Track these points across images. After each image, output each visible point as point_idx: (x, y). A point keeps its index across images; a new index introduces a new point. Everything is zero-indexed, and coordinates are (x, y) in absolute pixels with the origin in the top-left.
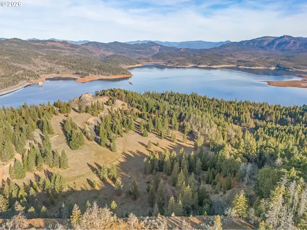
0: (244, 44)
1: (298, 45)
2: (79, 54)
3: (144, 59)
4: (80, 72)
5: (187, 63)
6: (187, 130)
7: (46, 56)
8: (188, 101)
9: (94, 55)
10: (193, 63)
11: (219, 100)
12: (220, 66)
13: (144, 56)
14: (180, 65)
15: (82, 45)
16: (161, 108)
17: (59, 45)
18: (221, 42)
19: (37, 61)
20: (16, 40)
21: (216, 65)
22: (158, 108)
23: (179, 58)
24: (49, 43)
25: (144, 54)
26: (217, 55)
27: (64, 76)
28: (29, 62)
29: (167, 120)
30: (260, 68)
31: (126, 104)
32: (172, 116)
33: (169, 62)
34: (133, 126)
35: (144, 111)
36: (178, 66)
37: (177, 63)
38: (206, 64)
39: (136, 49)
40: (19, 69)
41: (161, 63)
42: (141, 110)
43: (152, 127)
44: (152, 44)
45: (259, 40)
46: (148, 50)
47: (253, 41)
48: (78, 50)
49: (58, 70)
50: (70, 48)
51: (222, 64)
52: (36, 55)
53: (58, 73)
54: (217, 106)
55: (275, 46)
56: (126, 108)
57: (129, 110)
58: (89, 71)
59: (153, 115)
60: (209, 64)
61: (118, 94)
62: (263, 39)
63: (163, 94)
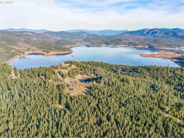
0: (134, 32)
1: (162, 33)
2: (42, 39)
3: (79, 42)
4: (45, 50)
5: (102, 44)
6: (96, 74)
7: (24, 41)
8: (99, 65)
9: (50, 40)
10: (105, 44)
11: (111, 64)
12: (119, 46)
13: (79, 40)
14: (99, 45)
15: (43, 33)
16: (88, 67)
17: (30, 34)
18: (123, 31)
19: (20, 44)
20: (6, 32)
21: (117, 45)
22: (87, 67)
23: (98, 41)
24: (24, 33)
25: (78, 38)
26: (119, 39)
27: (37, 52)
28: (16, 44)
29: (90, 71)
30: (140, 47)
31: (76, 66)
32: (91, 70)
33: (93, 43)
34: (79, 73)
35: (82, 68)
36: (97, 46)
37: (97, 44)
38: (112, 45)
39: (74, 36)
40: (13, 49)
41: (88, 44)
42: (81, 68)
43: (85, 73)
44: (83, 32)
45: (142, 30)
46: (81, 36)
47: (139, 31)
48: (41, 37)
49: (33, 49)
50: (37, 36)
51: (121, 45)
52: (19, 40)
53: (33, 51)
54: (110, 67)
55: (150, 34)
56: (76, 67)
57: (77, 68)
58: (50, 49)
59: (86, 70)
60: (114, 45)
61: (73, 63)
62: (144, 30)
63: (89, 62)
